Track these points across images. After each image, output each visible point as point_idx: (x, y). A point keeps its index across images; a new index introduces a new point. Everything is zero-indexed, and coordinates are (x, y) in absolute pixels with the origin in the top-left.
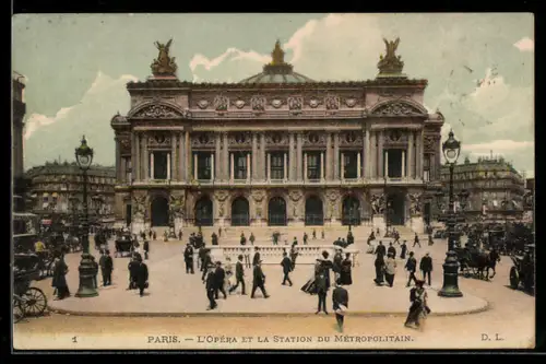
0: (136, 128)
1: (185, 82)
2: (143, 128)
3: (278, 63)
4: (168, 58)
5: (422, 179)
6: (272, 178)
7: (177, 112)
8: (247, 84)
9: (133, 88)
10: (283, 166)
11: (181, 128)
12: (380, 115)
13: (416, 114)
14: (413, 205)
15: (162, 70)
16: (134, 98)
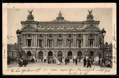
1: (36, 21)
2: (25, 33)
3: (60, 17)
5: (99, 47)
6: (59, 46)
7: (34, 29)
8: (52, 22)
9: (22, 23)
10: (61, 44)
11: (35, 33)
12: (87, 30)
13: (97, 30)
14: (96, 54)
15: (30, 18)
16: (22, 25)
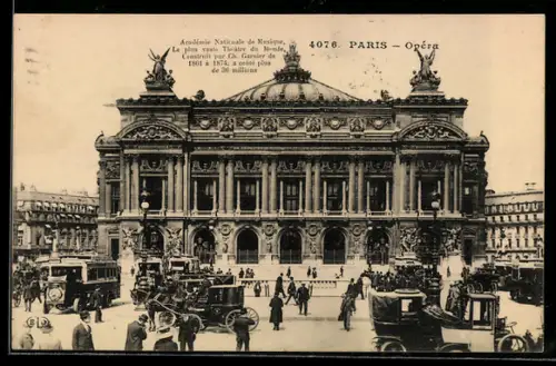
0: (126, 151)
1: (185, 100)
2: (135, 151)
3: (293, 70)
4: (164, 71)
6: (285, 208)
7: (174, 133)
10: (298, 195)
11: (179, 151)
12: (412, 138)
13: (455, 139)
14: (450, 242)
15: (158, 85)
16: (125, 117)
